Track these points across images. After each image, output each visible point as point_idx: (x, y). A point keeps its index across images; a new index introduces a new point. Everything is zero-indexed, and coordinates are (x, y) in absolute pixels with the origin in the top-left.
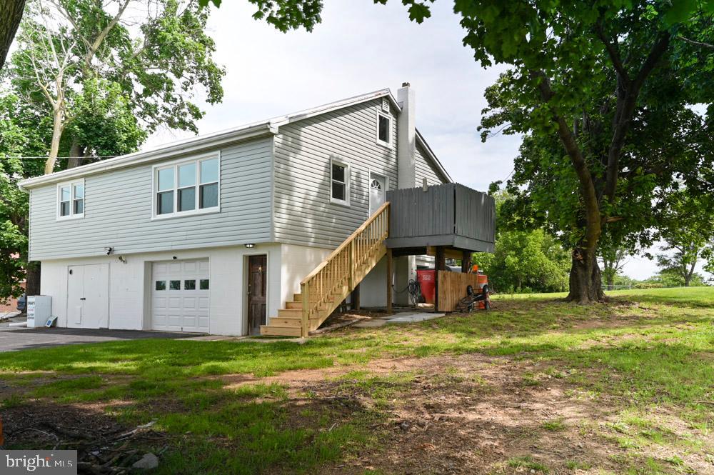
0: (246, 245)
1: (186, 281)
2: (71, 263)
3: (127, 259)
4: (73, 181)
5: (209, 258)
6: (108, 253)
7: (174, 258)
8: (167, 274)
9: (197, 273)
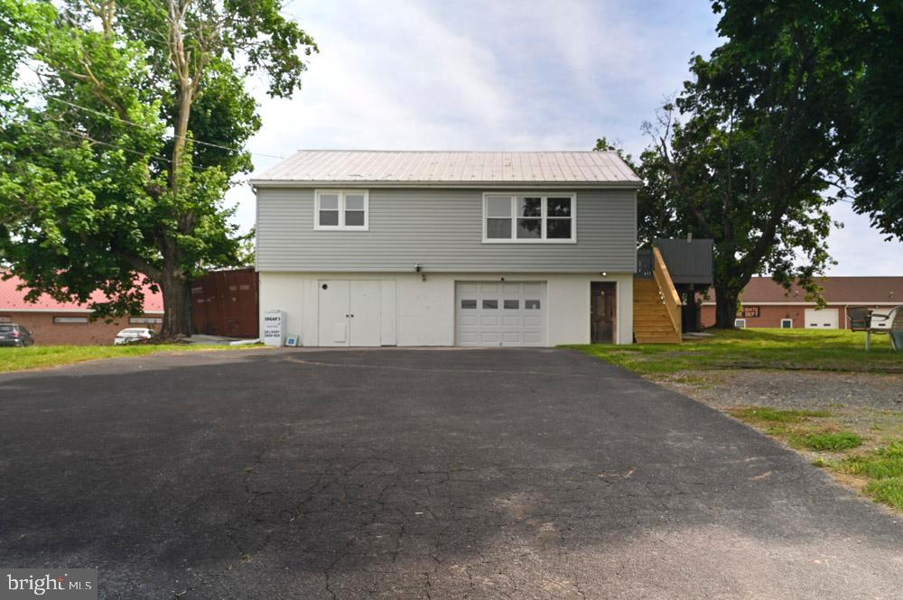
0: (602, 273)
1: (506, 302)
2: (325, 277)
3: (428, 277)
4: (346, 191)
5: (546, 282)
6: (418, 269)
7: (503, 279)
8: (479, 294)
9: (521, 295)
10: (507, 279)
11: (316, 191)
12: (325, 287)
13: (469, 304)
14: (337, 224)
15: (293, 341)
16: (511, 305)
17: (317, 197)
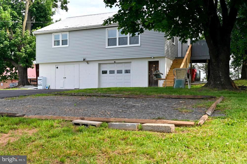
0: (151, 57)
1: (117, 71)
2: (57, 64)
3: (89, 63)
4: (62, 33)
5: (131, 62)
6: (84, 60)
7: (115, 62)
8: (107, 68)
9: (123, 68)
10: (116, 62)
11: (53, 34)
12: (57, 68)
13: (104, 72)
14: (59, 45)
15: (47, 87)
16: (120, 72)
17: (53, 35)
